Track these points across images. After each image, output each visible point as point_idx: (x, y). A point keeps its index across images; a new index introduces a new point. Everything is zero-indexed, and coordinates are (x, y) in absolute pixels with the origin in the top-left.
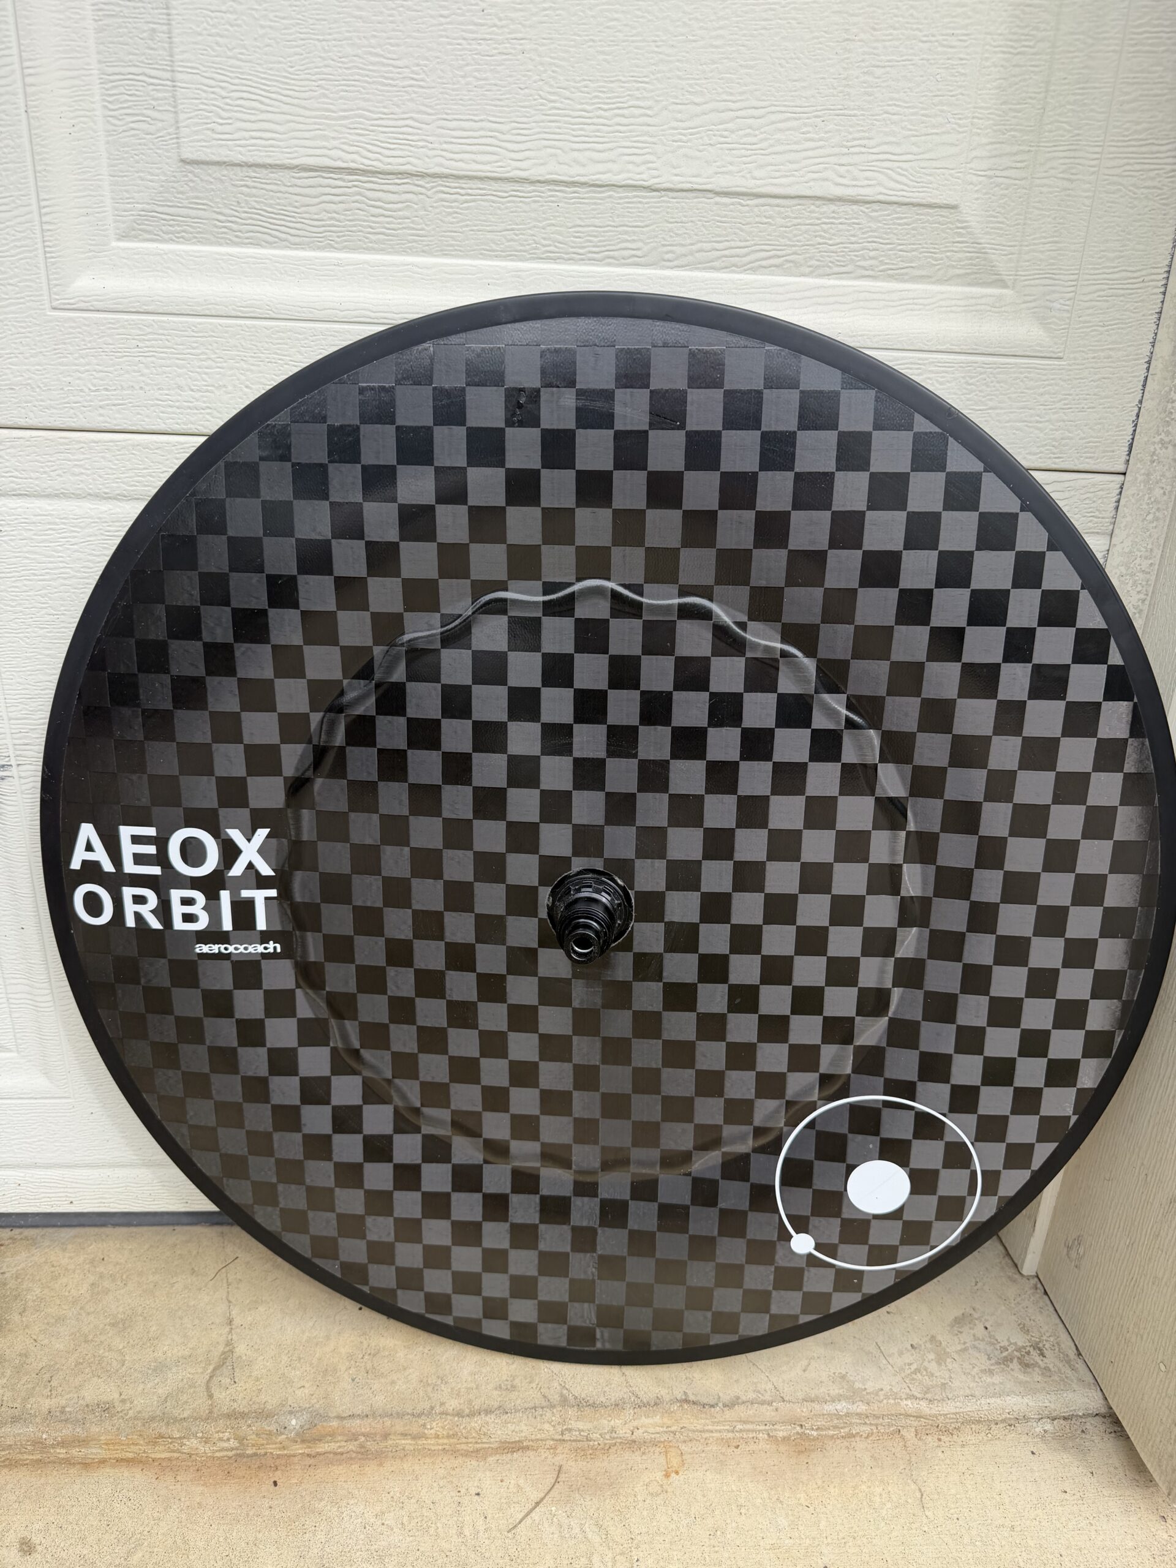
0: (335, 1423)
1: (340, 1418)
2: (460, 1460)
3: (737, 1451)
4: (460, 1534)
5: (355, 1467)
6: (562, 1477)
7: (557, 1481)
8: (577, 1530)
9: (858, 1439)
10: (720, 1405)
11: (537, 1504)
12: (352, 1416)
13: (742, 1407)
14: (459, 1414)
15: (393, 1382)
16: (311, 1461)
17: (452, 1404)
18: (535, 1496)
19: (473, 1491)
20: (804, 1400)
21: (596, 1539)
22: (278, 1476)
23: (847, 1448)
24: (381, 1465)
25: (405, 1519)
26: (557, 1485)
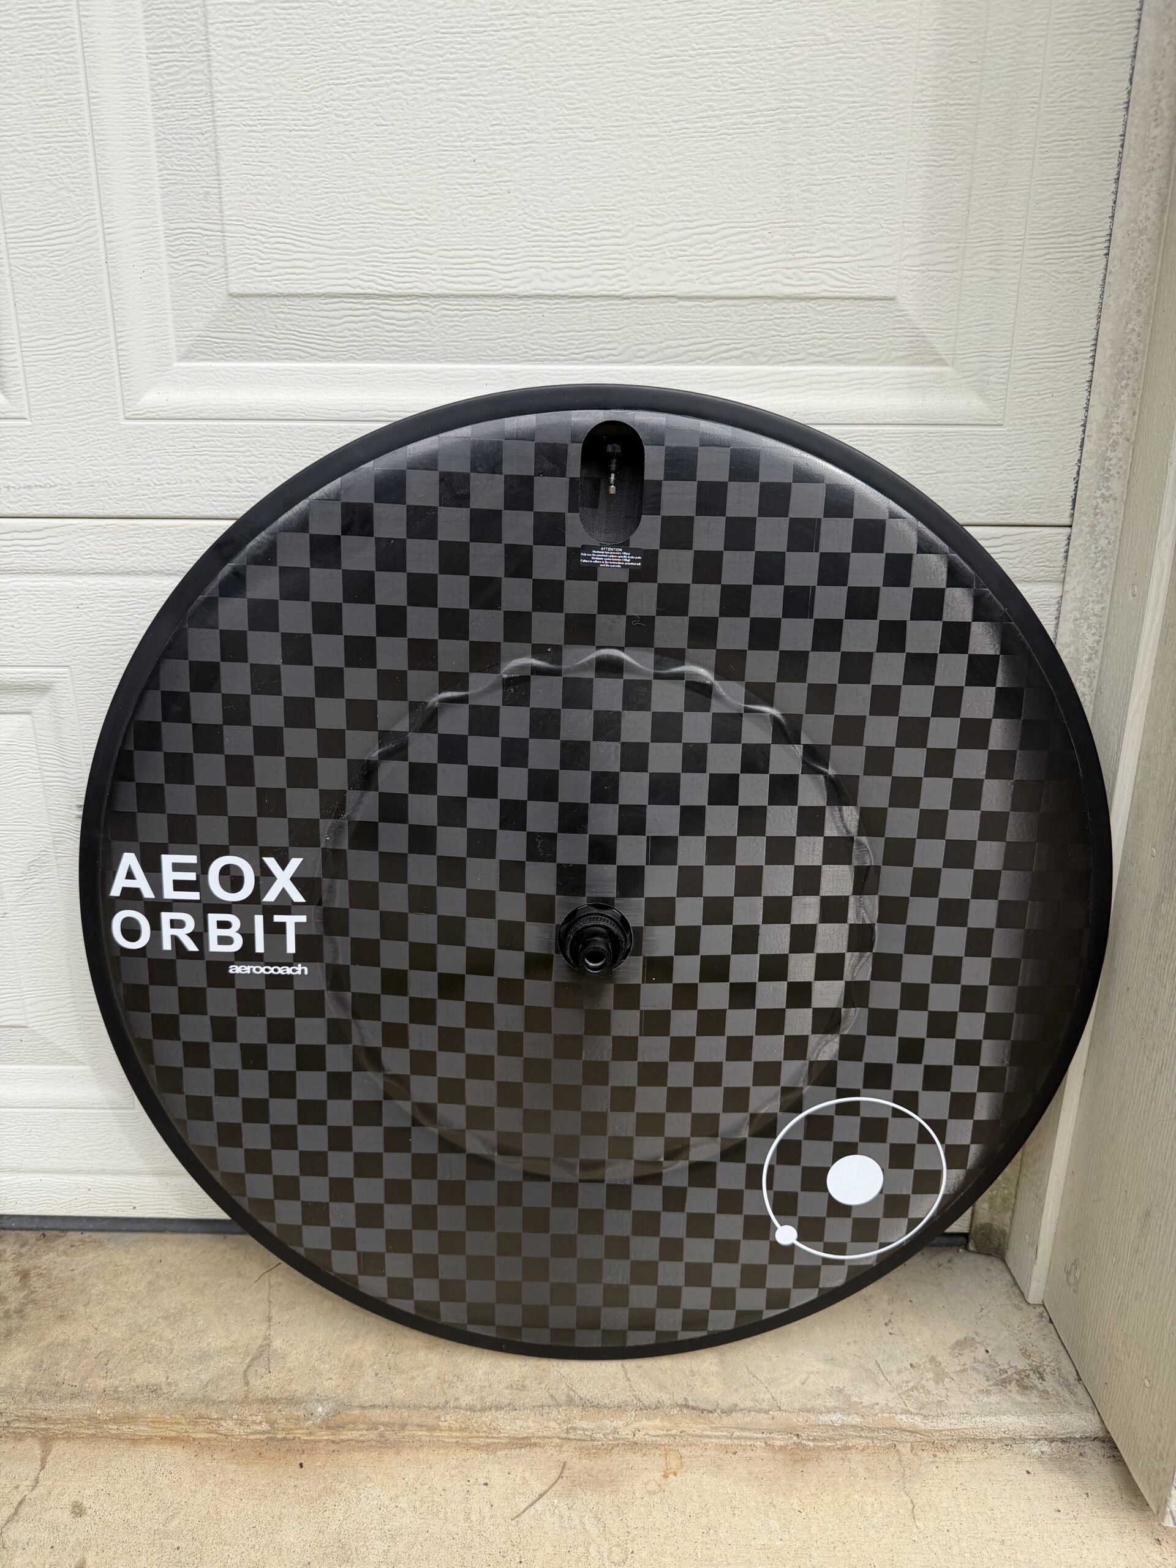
0: (357, 1412)
1: (362, 1407)
2: (471, 1452)
3: (735, 1457)
4: (467, 1518)
5: (374, 1454)
6: (566, 1473)
7: (560, 1476)
8: (577, 1522)
9: (853, 1451)
10: (719, 1411)
11: (541, 1496)
12: (373, 1406)
13: (740, 1414)
14: (472, 1409)
15: (413, 1378)
16: (335, 1447)
17: (466, 1400)
18: (539, 1488)
19: (482, 1481)
20: (800, 1410)
21: (594, 1531)
22: (303, 1459)
23: (843, 1459)
24: (398, 1453)
25: (417, 1504)
26: (560, 1480)
